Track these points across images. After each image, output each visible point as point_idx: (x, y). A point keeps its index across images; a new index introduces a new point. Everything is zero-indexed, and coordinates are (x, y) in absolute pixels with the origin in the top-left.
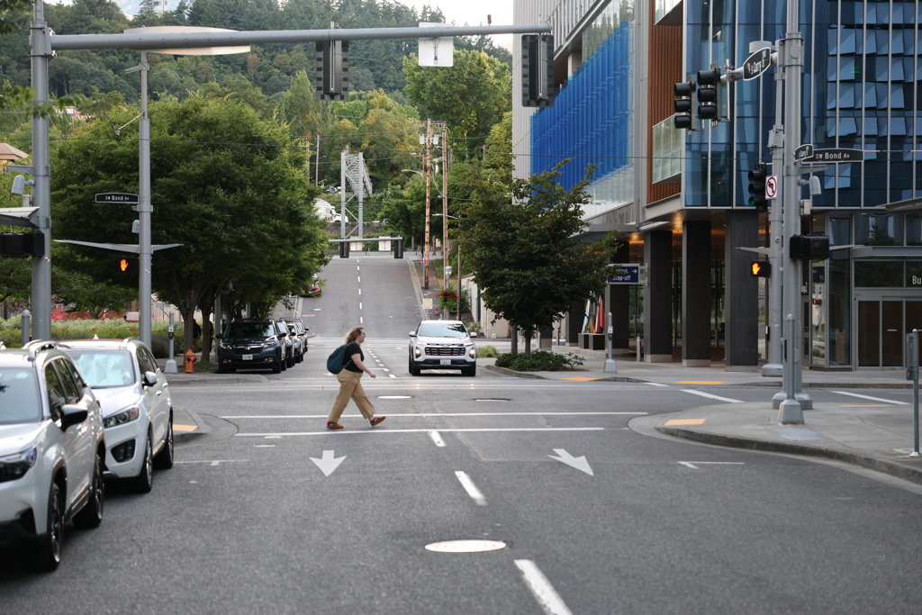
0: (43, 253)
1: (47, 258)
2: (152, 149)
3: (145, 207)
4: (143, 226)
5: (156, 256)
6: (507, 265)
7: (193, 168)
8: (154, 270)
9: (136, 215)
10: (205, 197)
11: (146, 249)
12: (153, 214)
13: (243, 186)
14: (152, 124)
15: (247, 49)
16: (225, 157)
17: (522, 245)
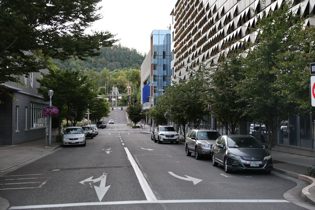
4: (88, 111)
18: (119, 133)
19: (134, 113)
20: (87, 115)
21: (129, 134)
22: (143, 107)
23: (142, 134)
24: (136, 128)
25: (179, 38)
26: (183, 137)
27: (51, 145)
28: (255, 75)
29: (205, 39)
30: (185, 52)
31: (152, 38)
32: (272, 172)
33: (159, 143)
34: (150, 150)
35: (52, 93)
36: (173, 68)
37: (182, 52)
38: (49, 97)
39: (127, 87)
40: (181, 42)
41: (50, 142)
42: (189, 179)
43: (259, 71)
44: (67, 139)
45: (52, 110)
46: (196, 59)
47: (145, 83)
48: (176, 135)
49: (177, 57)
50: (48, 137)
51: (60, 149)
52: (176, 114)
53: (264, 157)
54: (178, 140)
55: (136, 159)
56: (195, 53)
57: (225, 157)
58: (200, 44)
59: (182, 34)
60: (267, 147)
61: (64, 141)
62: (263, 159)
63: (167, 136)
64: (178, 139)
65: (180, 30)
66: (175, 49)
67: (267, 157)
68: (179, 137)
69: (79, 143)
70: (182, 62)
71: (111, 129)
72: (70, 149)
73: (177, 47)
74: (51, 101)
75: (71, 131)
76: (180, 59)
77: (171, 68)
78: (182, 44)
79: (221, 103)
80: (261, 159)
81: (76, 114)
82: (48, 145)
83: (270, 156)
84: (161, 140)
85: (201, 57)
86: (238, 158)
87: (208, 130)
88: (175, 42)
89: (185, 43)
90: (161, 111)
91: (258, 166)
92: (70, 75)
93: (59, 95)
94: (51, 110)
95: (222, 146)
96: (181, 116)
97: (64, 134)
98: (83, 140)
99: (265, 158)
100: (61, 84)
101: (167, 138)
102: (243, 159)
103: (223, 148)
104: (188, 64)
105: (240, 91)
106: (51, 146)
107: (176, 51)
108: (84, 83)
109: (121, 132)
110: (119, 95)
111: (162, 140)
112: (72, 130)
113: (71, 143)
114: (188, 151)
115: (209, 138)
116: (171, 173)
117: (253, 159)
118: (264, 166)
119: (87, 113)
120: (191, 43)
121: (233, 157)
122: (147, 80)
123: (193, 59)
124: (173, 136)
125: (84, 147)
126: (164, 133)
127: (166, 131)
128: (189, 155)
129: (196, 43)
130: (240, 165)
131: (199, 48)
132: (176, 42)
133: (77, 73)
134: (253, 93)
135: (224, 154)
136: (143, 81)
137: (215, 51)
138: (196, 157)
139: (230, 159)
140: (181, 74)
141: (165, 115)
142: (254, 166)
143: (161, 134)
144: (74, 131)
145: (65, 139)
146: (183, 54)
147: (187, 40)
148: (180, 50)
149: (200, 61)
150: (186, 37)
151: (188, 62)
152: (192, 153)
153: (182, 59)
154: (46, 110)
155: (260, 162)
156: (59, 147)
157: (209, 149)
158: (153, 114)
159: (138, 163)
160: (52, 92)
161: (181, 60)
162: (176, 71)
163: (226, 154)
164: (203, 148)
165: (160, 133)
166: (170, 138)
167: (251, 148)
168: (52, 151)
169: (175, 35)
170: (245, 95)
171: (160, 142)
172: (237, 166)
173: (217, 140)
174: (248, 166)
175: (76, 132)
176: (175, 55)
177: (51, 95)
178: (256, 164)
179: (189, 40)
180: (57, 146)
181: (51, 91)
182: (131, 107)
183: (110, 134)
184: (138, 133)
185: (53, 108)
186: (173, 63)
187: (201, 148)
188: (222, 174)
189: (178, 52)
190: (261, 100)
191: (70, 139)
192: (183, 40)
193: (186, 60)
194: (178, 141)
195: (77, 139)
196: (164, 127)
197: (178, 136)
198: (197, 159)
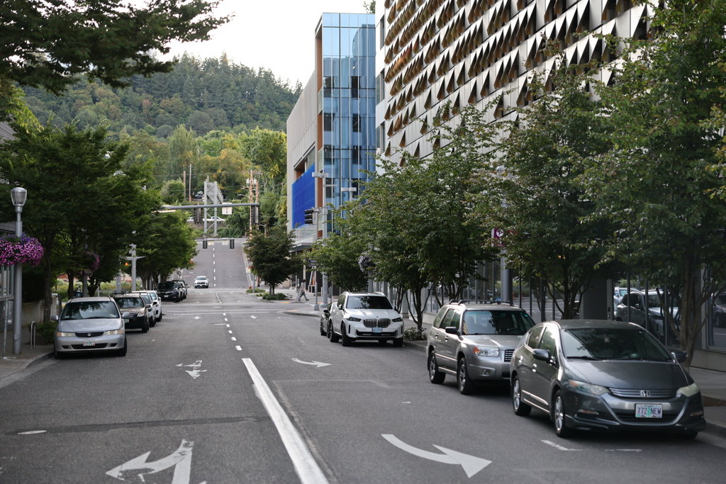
4: (133, 251)
5: (138, 261)
6: (265, 262)
8: (137, 266)
11: (134, 258)
13: (166, 236)
17: (270, 254)
18: (224, 314)
19: (268, 255)
20: (130, 262)
21: (253, 317)
22: (293, 239)
23: (291, 318)
24: (275, 299)
25: (400, 35)
26: (416, 326)
27: (20, 353)
28: (644, 139)
29: (478, 36)
30: (420, 76)
31: (319, 37)
32: (701, 435)
33: (344, 345)
34: (320, 364)
35: (23, 197)
36: (383, 124)
37: (410, 75)
38: (14, 207)
39: (248, 181)
40: (405, 48)
41: (18, 344)
42: (450, 457)
43: (652, 126)
44: (68, 333)
45: (23, 248)
46: (453, 97)
47: (300, 169)
48: (395, 320)
49: (394, 92)
50: (11, 328)
51: (48, 363)
52: (396, 258)
53: (677, 389)
54: (399, 336)
55: (281, 394)
56: (448, 78)
57: (556, 387)
58: (461, 52)
59: (409, 23)
60: (681, 358)
61: (61, 339)
62: (675, 394)
63: (367, 323)
64: (399, 332)
65: (402, 12)
66: (387, 67)
67: (687, 388)
68: (402, 327)
69: (104, 345)
70: (410, 106)
71: (201, 302)
72: (78, 365)
73: (393, 62)
74: (22, 220)
75: (81, 311)
76: (403, 98)
77: (378, 124)
78: (409, 54)
79: (535, 224)
80: (670, 396)
81: (98, 261)
82: (13, 353)
83: (694, 385)
84: (350, 335)
85: (465, 91)
86: (596, 391)
87: (495, 307)
88: (387, 48)
89: (417, 49)
90: (347, 249)
91: (660, 416)
92: (78, 141)
93: (46, 203)
94: (20, 247)
95: (546, 355)
96: (410, 264)
97: (61, 320)
98: (118, 336)
99: (681, 391)
100: (50, 169)
101: (369, 330)
102: (612, 394)
103: (548, 360)
104: (429, 112)
105: (596, 186)
106: (20, 355)
107: (392, 73)
108: (119, 168)
109: (232, 312)
110: (224, 204)
111: (352, 335)
112: (85, 306)
113: (81, 346)
114: (436, 369)
115: (497, 330)
116: (391, 438)
117: (642, 394)
118: (676, 415)
119: (129, 258)
120: (435, 51)
121: (581, 388)
122: (305, 160)
123: (441, 95)
124: (385, 323)
125: (123, 358)
126: (359, 313)
127: (365, 307)
128: (439, 379)
129: (451, 50)
130: (604, 412)
131: (461, 65)
132: (390, 46)
133: (99, 137)
134: (635, 194)
135: (553, 381)
136: (292, 161)
137: (511, 72)
138: (462, 388)
139: (570, 396)
140: (408, 140)
141: (360, 261)
142: (647, 416)
143: (351, 319)
144: (90, 312)
145: (63, 334)
146: (414, 83)
147: (424, 42)
148: (404, 72)
149: (464, 102)
150: (421, 33)
151: (428, 105)
152: (447, 375)
153: (409, 99)
154: (5, 246)
155: (666, 405)
156: (44, 359)
157: (500, 361)
158: (324, 260)
159: (288, 406)
160: (23, 193)
161: (405, 99)
162: (390, 133)
163: (559, 378)
164: (483, 358)
165: (349, 313)
166: (377, 330)
167: (633, 361)
168: (23, 371)
169: (388, 27)
170: (611, 198)
171: (349, 342)
172: (594, 417)
173: (527, 335)
174: (629, 415)
175: (97, 312)
176: (389, 86)
177: (21, 203)
178: (653, 411)
179: (432, 42)
180: (40, 356)
181: (20, 190)
182: (258, 239)
183: (197, 318)
184: (280, 315)
185: (25, 242)
186: (381, 110)
187: (475, 360)
188: (548, 442)
189: (396, 78)
190: (663, 215)
191: (79, 335)
192: (414, 41)
193: (420, 100)
194: (402, 339)
195: (100, 334)
196: (359, 297)
197: (401, 323)
198: (464, 393)
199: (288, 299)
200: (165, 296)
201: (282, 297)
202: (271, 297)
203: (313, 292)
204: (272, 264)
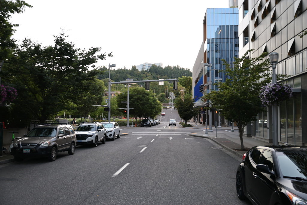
0: (109, 111)
1: (110, 111)
2: (129, 95)
3: (128, 103)
4: (128, 106)
5: (130, 110)
6: (183, 111)
7: (136, 97)
8: (129, 112)
9: (127, 104)
10: (138, 102)
11: (128, 109)
12: (129, 104)
13: (143, 100)
14: (130, 92)
15: (136, 83)
16: (141, 96)
17: (185, 108)
18: (157, 136)
20: (127, 111)
24: (187, 127)
31: (205, 22)
39: (181, 91)
47: (196, 82)
122: (198, 78)
183: (140, 138)
199: (192, 127)
200: (144, 125)
201: (190, 126)
202: (185, 126)
203: (202, 124)
204: (186, 112)
